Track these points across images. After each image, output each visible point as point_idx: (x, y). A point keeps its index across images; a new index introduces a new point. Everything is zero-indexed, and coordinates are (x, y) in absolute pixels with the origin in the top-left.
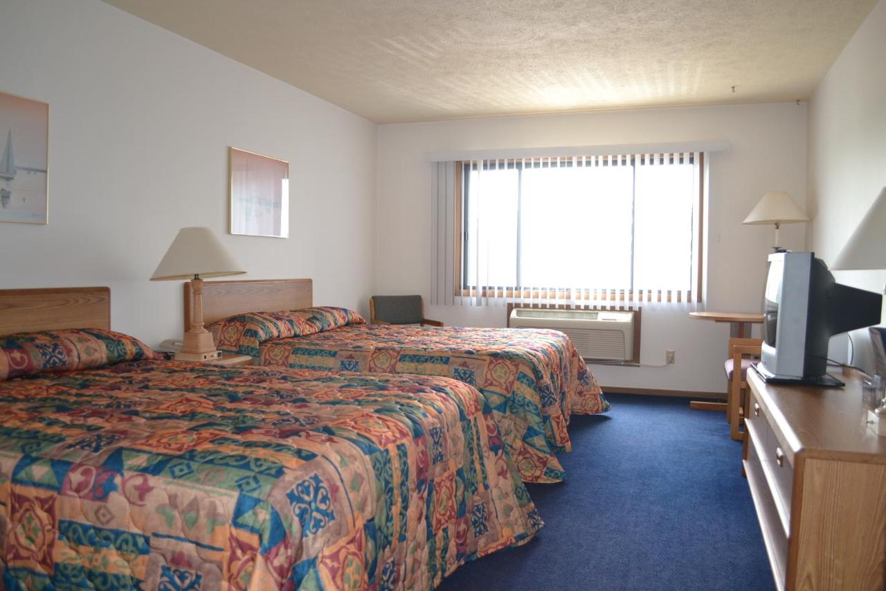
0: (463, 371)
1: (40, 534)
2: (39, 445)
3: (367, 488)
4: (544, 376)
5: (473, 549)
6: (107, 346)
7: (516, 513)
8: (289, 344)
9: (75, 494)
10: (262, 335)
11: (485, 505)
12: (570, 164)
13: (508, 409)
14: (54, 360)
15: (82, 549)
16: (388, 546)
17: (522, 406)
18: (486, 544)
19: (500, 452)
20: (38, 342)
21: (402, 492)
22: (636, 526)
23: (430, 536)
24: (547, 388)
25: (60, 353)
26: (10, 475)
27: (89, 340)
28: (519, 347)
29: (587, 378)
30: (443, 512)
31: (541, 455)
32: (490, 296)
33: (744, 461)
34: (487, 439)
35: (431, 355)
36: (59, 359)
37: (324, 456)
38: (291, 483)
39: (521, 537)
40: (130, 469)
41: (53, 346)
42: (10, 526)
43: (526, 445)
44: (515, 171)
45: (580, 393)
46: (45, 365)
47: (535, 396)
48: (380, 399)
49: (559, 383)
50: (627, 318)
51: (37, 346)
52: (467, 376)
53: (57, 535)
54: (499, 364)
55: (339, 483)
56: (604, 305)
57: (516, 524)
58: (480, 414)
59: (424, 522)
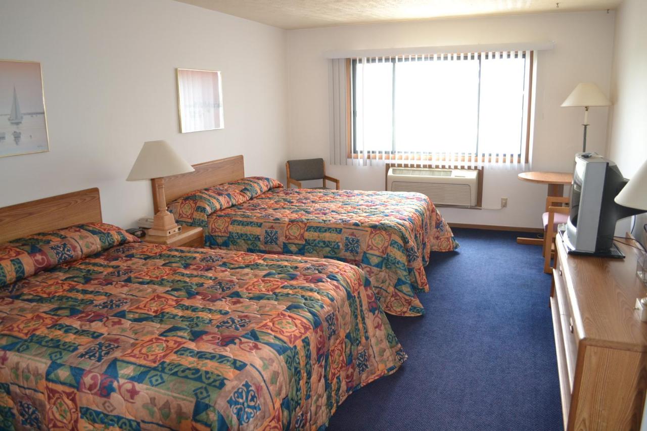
0: (351, 239)
1: (68, 414)
2: (61, 354)
3: (282, 379)
4: (410, 240)
5: (358, 383)
6: (100, 240)
7: (388, 353)
8: (228, 215)
9: (89, 392)
10: (209, 210)
11: (366, 351)
12: (432, 58)
13: (384, 265)
14: (65, 257)
15: (96, 425)
16: (298, 407)
17: (394, 264)
18: (367, 377)
19: (377, 312)
20: (52, 244)
21: (307, 369)
22: (471, 355)
23: (328, 386)
24: (412, 249)
25: (68, 251)
26: (44, 375)
27: (88, 237)
28: (392, 218)
29: (442, 226)
30: (336, 367)
31: (407, 298)
32: (373, 159)
33: (551, 298)
34: (367, 305)
35: (329, 226)
36: (68, 255)
37: (251, 365)
38: (230, 392)
39: (391, 369)
40: (122, 377)
41: (62, 246)
42: (48, 407)
43: (397, 291)
44: (390, 64)
45: (437, 238)
46: (59, 261)
47: (403, 257)
48: (291, 292)
49: (421, 239)
50: (473, 175)
51: (52, 248)
52: (354, 242)
53: (80, 415)
54: (377, 234)
55: (263, 384)
56: (456, 165)
57: (388, 360)
58: (362, 288)
59: (323, 380)
